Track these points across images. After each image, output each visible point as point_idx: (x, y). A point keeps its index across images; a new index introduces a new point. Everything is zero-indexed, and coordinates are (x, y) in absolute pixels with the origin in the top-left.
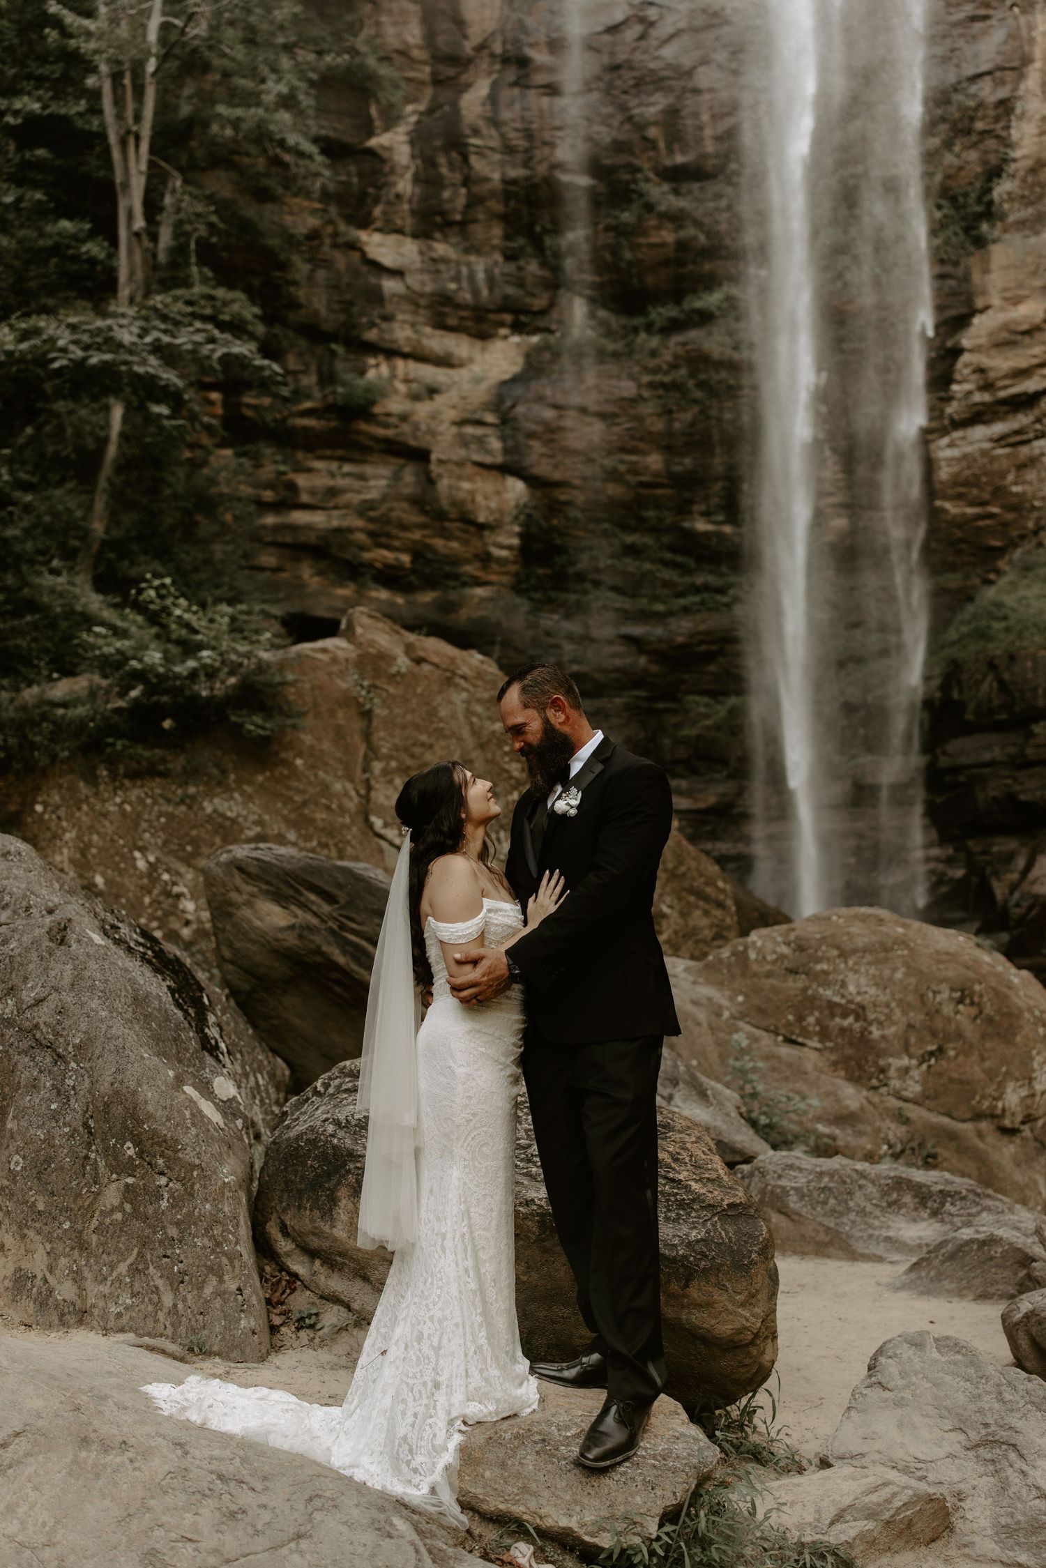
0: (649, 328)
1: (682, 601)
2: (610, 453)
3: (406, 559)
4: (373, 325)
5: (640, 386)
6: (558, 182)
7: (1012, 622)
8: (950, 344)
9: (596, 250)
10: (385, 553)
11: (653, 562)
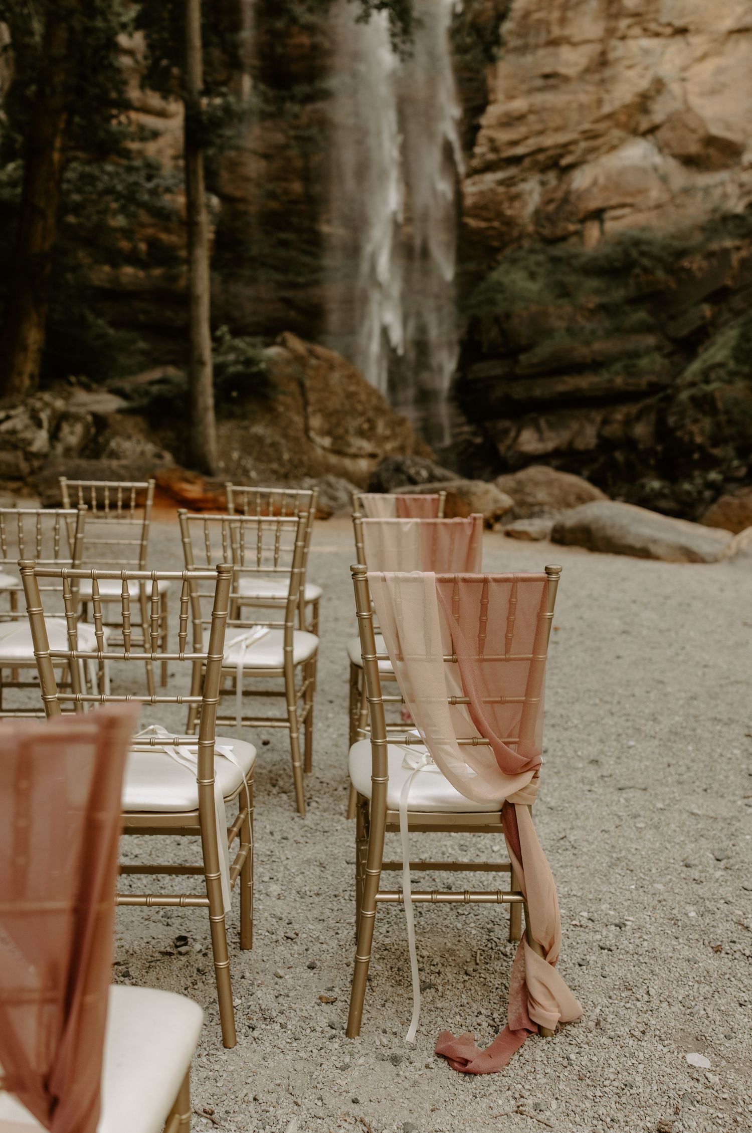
0: (293, 98)
1: (312, 277)
2: (270, 181)
3: (143, 247)
5: (288, 137)
7: (507, 294)
8: (472, 123)
9: (259, 45)
11: (296, 250)
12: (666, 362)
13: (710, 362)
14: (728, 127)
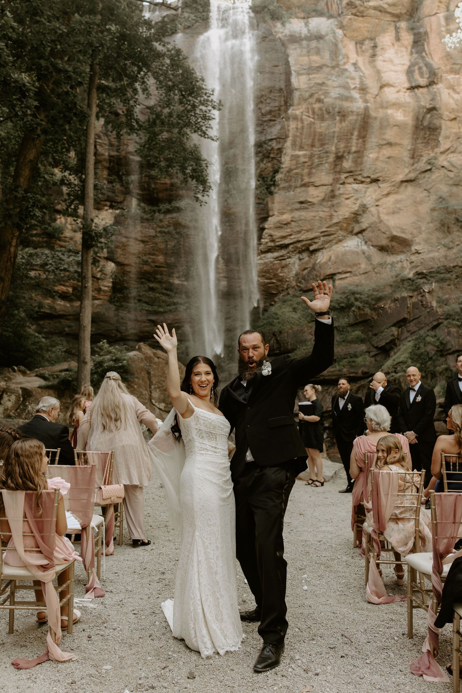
0: (159, 211)
1: (169, 308)
2: (145, 255)
3: (70, 290)
4: (60, 203)
5: (156, 232)
6: (129, 158)
7: (280, 320)
8: (261, 226)
9: (140, 182)
10: (62, 287)
11: (159, 293)
12: (373, 359)
13: (398, 361)
14: (403, 231)
